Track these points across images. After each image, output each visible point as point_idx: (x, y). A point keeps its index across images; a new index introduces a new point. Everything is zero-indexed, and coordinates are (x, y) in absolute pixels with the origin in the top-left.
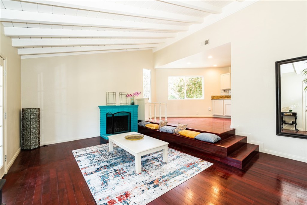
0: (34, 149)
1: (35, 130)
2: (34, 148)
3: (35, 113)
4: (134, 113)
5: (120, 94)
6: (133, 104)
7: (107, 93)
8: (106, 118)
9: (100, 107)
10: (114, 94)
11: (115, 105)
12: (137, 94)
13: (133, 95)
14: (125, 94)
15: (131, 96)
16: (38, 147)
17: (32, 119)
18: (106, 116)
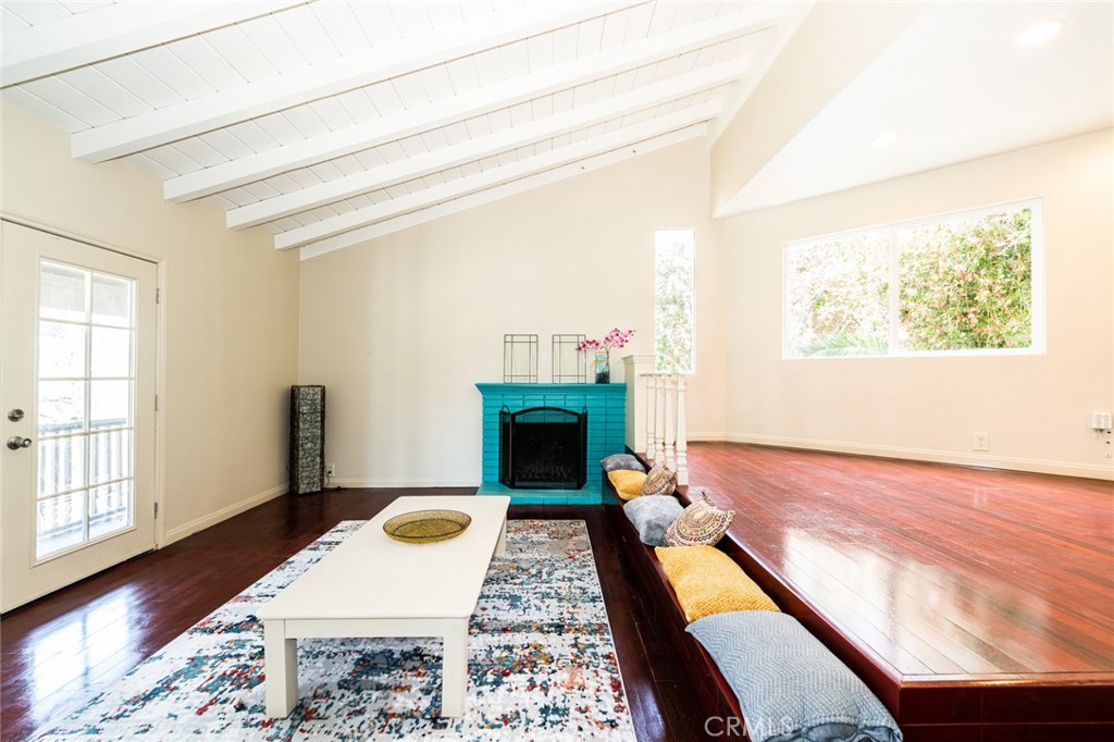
0: (305, 494)
1: (309, 445)
2: (308, 490)
3: (311, 400)
4: (607, 415)
5: (557, 340)
6: (603, 378)
7: (509, 339)
8: (497, 426)
9: (482, 388)
10: (532, 340)
11: (533, 381)
12: (618, 338)
13: (602, 344)
14: (575, 339)
15: (594, 345)
16: (319, 489)
17: (304, 414)
18: (497, 418)
